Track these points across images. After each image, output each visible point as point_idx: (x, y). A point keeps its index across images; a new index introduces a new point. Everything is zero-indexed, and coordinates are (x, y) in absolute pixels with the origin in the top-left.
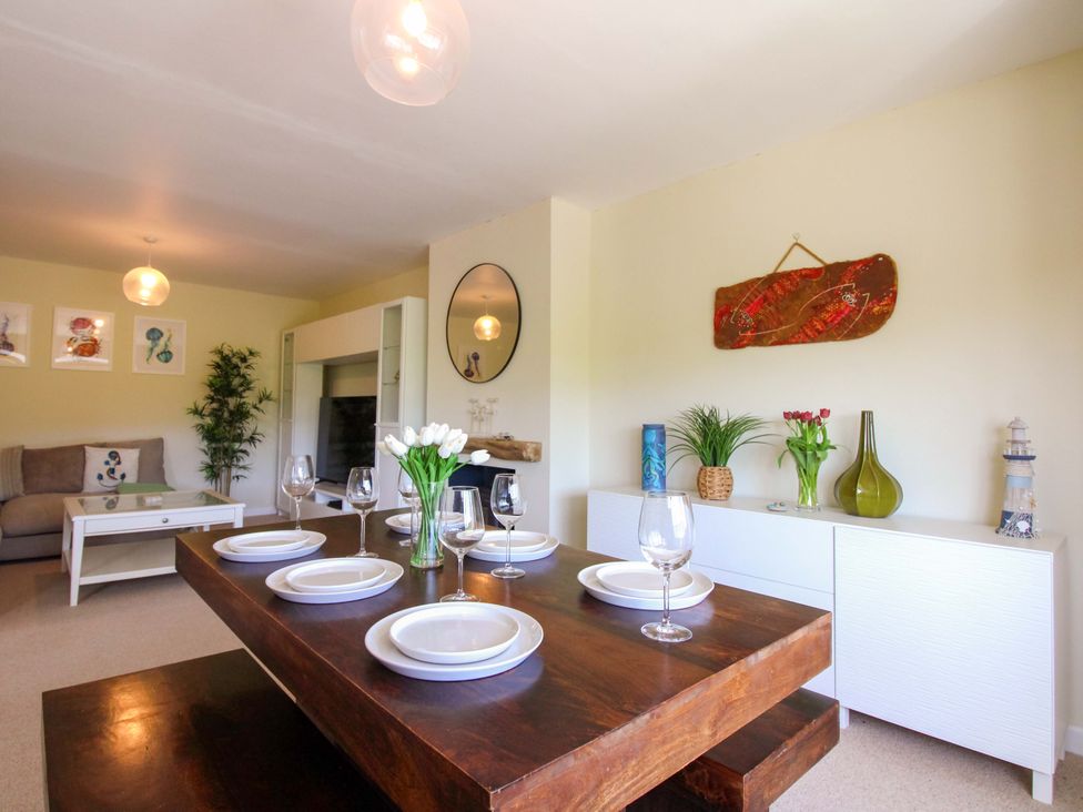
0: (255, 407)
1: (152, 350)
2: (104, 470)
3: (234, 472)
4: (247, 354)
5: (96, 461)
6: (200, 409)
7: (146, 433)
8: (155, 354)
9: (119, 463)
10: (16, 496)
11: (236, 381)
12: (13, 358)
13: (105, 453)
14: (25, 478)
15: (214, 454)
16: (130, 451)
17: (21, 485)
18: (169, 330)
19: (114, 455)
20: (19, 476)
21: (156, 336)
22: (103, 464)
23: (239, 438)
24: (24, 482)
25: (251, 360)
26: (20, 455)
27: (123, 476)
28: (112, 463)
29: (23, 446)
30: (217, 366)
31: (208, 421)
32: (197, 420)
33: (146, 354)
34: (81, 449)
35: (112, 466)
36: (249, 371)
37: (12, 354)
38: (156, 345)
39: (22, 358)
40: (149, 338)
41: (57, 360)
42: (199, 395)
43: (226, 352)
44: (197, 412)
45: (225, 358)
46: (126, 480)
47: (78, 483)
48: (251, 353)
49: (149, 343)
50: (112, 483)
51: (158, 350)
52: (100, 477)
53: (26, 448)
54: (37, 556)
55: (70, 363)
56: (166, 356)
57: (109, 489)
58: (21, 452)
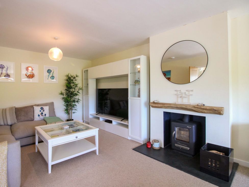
0: (78, 92)
1: (49, 76)
2: (40, 113)
3: (73, 111)
4: (75, 76)
5: (37, 110)
6: (63, 93)
7: (48, 101)
8: (50, 77)
9: (44, 111)
10: (15, 123)
11: (72, 85)
12: (10, 79)
13: (39, 107)
14: (17, 117)
15: (67, 106)
16: (46, 107)
17: (16, 119)
18: (53, 70)
19: (42, 108)
20: (15, 117)
21: (50, 72)
22: (39, 112)
23: (74, 101)
24: (16, 118)
25: (77, 78)
26: (14, 110)
27: (45, 115)
28: (42, 111)
29: (15, 107)
30: (67, 80)
31: (65, 96)
32: (62, 96)
33: (47, 77)
34: (32, 107)
35: (42, 112)
36: (76, 81)
37: (9, 78)
38: (50, 74)
39: (12, 79)
40: (48, 72)
41: (23, 80)
42: (63, 89)
43: (69, 76)
44: (62, 94)
45: (69, 78)
46: (46, 116)
47: (32, 117)
48: (77, 76)
49: (48, 74)
50: (42, 117)
51: (50, 76)
52: (39, 115)
53: (16, 107)
54: (26, 144)
55: (26, 80)
56: (53, 77)
57: (42, 119)
58: (15, 109)
